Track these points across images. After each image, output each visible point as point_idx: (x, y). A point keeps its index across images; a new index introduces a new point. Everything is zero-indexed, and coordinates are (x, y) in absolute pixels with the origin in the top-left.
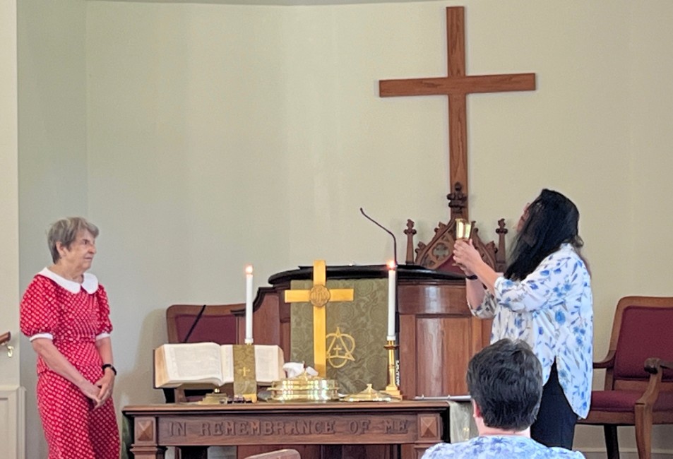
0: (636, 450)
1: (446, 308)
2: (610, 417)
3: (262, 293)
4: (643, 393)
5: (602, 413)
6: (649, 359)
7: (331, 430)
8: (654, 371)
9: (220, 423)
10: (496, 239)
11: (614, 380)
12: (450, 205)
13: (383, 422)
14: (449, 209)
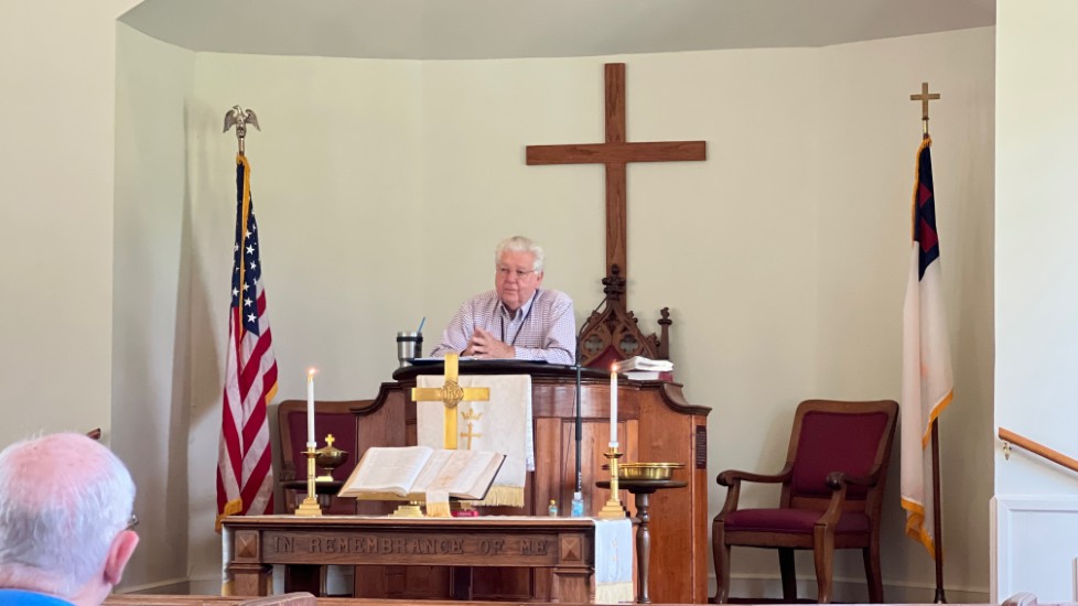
0: (815, 578)
1: (598, 411)
2: (785, 539)
3: (386, 389)
4: (824, 512)
5: (777, 535)
6: (833, 474)
7: (460, 550)
8: (837, 487)
9: (332, 539)
10: (656, 330)
11: (792, 496)
12: (606, 291)
13: (518, 543)
14: (604, 296)
